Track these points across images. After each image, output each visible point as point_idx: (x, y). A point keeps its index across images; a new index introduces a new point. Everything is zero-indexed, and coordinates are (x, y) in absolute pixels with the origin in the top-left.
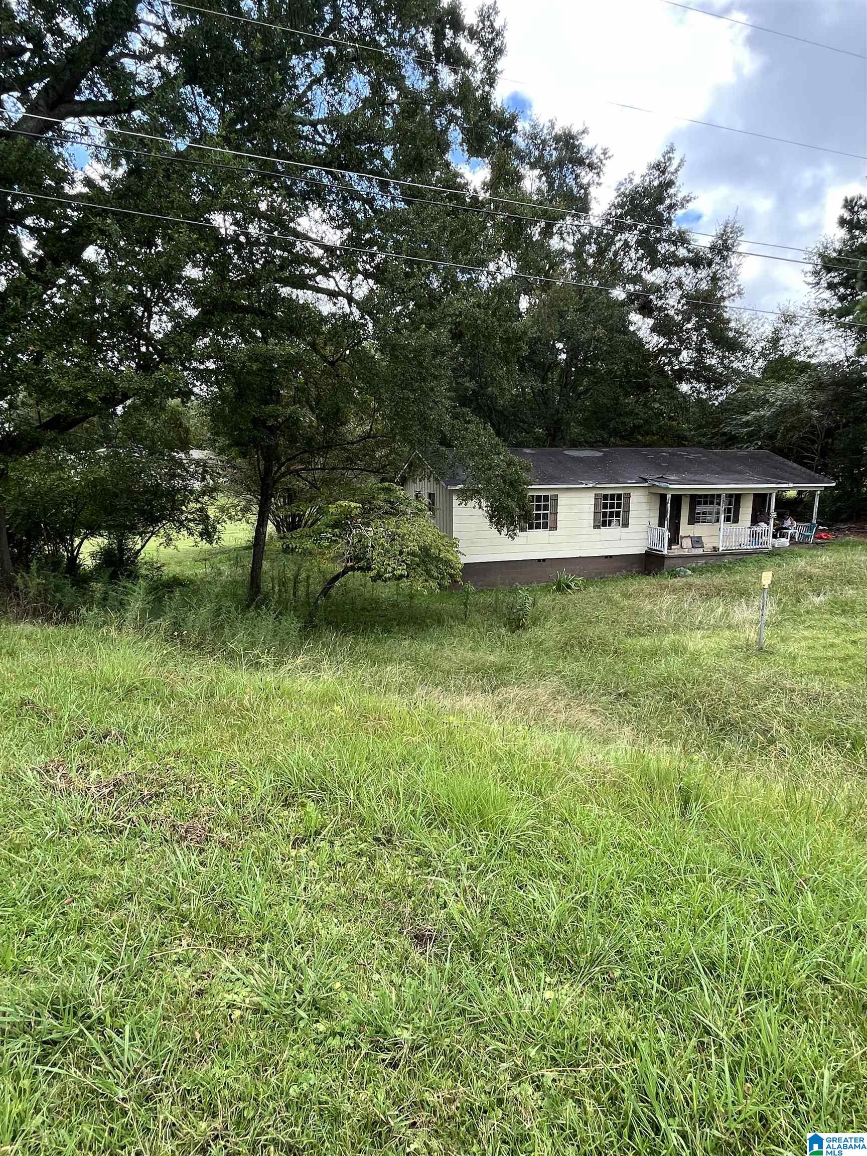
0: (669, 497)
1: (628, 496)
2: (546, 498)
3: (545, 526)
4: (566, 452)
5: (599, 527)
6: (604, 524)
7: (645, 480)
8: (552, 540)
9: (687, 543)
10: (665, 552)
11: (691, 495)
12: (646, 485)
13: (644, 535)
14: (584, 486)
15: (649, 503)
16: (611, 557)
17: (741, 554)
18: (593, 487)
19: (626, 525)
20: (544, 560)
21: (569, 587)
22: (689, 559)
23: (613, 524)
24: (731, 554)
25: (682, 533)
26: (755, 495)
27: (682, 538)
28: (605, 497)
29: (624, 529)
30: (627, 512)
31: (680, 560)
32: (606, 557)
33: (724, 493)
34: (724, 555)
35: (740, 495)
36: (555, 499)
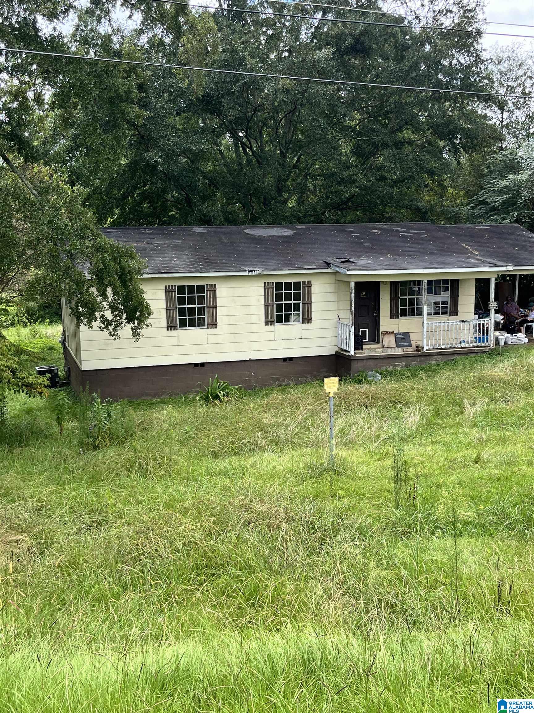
0: (353, 285)
1: (309, 285)
2: (201, 289)
3: (202, 323)
4: (247, 231)
5: (272, 323)
6: (279, 319)
7: (328, 265)
8: (212, 339)
9: (389, 341)
10: (352, 353)
11: (391, 282)
12: (329, 270)
13: (331, 333)
14: (247, 273)
15: (337, 292)
16: (291, 359)
17: (453, 354)
18: (259, 275)
19: (307, 320)
20: (203, 364)
21: (217, 397)
22: (385, 361)
23: (292, 318)
24: (440, 354)
25: (382, 329)
26: (477, 280)
27: (383, 334)
28: (279, 286)
29: (306, 326)
30: (309, 304)
31: (371, 363)
32: (285, 359)
33: (425, 280)
34: (429, 355)
35: (457, 281)
36: (213, 289)
